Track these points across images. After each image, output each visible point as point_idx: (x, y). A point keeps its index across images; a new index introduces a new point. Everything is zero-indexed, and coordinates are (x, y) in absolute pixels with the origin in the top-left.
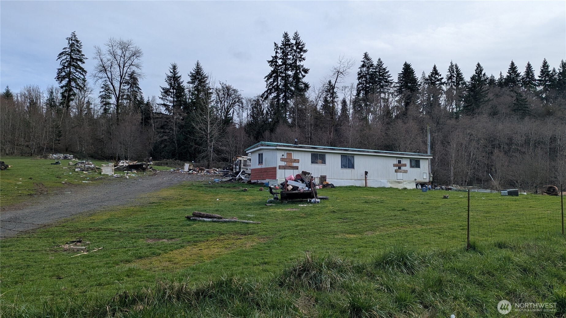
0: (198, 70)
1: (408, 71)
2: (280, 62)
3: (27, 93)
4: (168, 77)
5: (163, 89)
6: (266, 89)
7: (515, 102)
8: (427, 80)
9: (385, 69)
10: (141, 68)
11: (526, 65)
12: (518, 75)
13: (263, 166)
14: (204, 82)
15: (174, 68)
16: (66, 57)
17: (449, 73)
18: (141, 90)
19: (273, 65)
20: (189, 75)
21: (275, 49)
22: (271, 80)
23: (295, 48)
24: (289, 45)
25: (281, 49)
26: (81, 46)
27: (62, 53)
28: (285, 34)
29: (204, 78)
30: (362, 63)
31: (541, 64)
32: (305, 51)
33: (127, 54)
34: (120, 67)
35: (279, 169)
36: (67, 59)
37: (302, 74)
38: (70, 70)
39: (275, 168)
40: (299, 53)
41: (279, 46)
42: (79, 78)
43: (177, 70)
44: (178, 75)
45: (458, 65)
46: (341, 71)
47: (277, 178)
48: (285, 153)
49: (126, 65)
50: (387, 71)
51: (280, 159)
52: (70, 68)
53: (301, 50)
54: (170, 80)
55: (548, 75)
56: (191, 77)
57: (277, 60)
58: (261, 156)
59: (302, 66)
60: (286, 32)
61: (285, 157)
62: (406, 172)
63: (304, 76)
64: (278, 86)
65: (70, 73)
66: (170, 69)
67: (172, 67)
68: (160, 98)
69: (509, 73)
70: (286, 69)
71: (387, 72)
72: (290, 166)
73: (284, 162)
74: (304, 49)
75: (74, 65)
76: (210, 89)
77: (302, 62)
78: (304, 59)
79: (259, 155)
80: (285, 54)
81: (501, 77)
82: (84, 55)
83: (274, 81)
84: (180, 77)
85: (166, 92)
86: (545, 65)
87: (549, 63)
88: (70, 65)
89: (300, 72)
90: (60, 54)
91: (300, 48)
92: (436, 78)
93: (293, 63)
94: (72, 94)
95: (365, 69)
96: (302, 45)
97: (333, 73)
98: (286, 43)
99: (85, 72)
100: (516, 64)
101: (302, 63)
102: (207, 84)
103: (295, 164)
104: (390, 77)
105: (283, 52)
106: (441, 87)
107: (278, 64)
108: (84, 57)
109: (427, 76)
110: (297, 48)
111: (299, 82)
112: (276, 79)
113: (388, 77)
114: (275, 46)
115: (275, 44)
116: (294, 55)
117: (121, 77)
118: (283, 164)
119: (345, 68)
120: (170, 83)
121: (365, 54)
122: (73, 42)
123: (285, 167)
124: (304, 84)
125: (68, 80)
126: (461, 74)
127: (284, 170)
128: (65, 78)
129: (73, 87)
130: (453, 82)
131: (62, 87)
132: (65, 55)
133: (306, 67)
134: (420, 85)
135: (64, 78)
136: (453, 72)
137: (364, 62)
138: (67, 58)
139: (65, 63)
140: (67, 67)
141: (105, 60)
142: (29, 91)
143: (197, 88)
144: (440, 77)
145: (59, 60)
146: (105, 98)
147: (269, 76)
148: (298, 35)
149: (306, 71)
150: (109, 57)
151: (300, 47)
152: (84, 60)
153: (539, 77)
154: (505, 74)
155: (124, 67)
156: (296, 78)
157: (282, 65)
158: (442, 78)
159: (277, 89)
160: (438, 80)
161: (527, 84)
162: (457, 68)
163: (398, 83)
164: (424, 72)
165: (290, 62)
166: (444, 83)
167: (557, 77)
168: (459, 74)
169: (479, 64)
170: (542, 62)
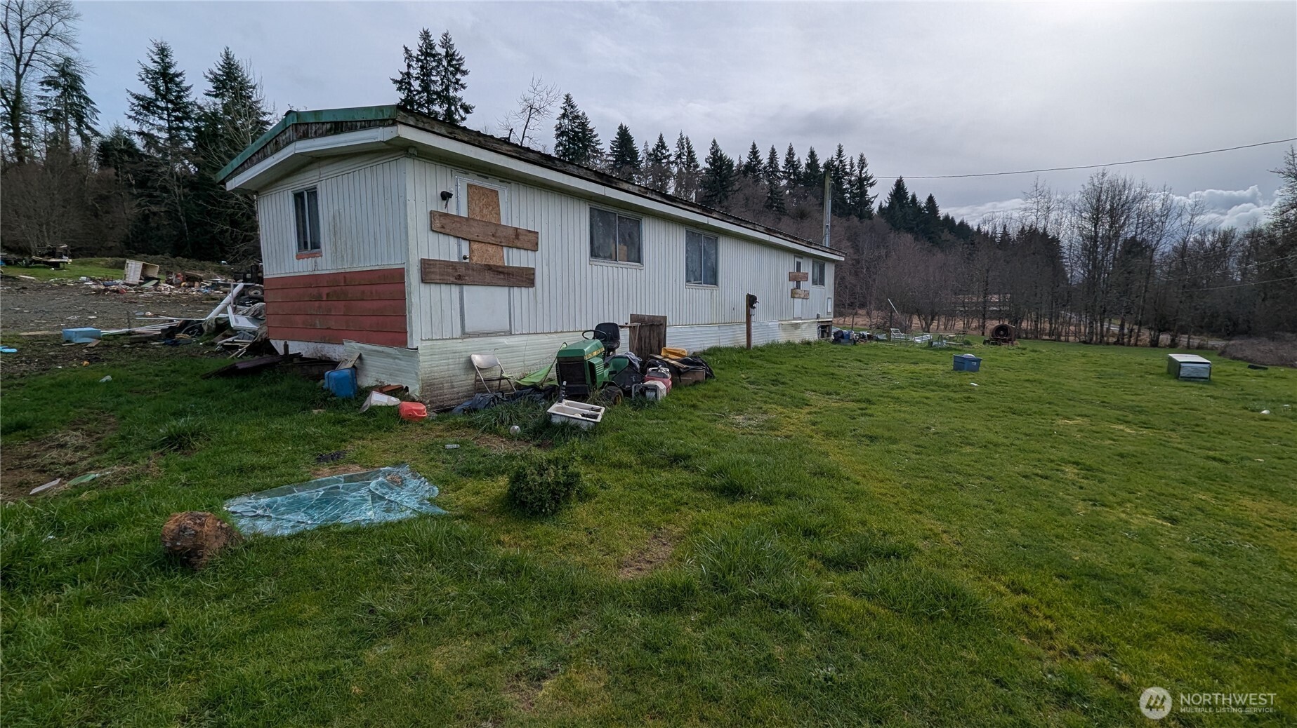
1: (624, 139)
2: (416, 85)
5: (137, 98)
7: (769, 196)
8: (650, 155)
9: (591, 130)
11: (770, 149)
12: (759, 162)
13: (326, 263)
14: (249, 97)
17: (678, 149)
18: (94, 103)
19: (404, 90)
20: (207, 77)
21: (406, 58)
23: (445, 63)
24: (434, 56)
28: (425, 32)
30: (563, 111)
31: (786, 151)
32: (465, 73)
35: (425, 279)
37: (460, 115)
39: (396, 278)
40: (453, 74)
45: (690, 139)
46: (536, 105)
47: (415, 341)
48: (459, 185)
50: (594, 133)
51: (424, 221)
53: (457, 70)
55: (793, 165)
57: (412, 81)
58: (305, 203)
59: (460, 100)
60: (426, 30)
61: (459, 206)
62: (806, 297)
63: (463, 119)
66: (151, 54)
68: (130, 117)
69: (749, 158)
70: (430, 102)
71: (595, 136)
72: (489, 268)
73: (453, 241)
74: (463, 68)
77: (459, 92)
78: (463, 86)
79: (298, 197)
80: (426, 73)
81: (740, 163)
84: (181, 74)
85: (147, 106)
86: (791, 153)
87: (795, 150)
89: (456, 109)
91: (454, 64)
92: (662, 154)
93: (442, 91)
95: (566, 121)
96: (458, 60)
97: (523, 107)
98: (428, 51)
100: (758, 148)
101: (459, 94)
103: (516, 258)
104: (599, 144)
105: (422, 68)
106: (669, 168)
107: (412, 89)
109: (651, 150)
110: (449, 62)
113: (597, 144)
115: (406, 49)
116: (444, 76)
118: (449, 250)
119: (542, 103)
120: (153, 86)
121: (568, 96)
123: (462, 271)
126: (693, 152)
127: (455, 290)
130: (683, 163)
133: (466, 102)
134: (641, 161)
136: (683, 148)
137: (566, 110)
143: (229, 109)
144: (667, 154)
148: (450, 40)
149: (467, 109)
151: (454, 62)
153: (784, 167)
154: (745, 160)
157: (423, 91)
158: (670, 155)
160: (665, 158)
161: (770, 176)
162: (688, 143)
163: (612, 155)
164: (646, 143)
165: (437, 88)
166: (672, 163)
167: (803, 168)
168: (690, 152)
169: (714, 141)
170: (788, 147)
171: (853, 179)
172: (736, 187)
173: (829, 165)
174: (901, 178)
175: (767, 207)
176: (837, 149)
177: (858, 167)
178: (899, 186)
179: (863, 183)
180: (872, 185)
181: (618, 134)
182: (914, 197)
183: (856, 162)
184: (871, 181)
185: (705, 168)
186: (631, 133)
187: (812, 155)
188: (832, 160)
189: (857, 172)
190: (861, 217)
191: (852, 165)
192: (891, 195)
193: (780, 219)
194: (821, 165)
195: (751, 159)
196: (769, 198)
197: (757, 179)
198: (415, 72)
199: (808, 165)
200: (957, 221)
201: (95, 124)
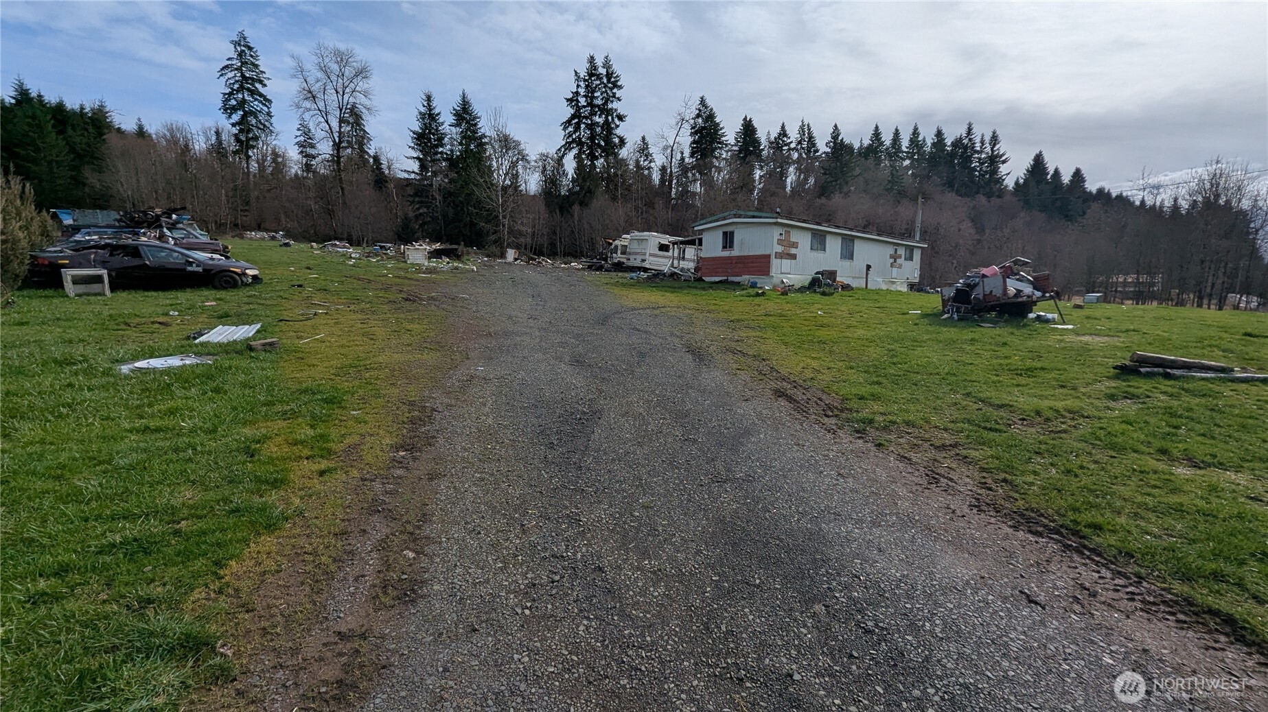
0: (464, 105)
1: (748, 129)
2: (583, 101)
3: (168, 134)
4: (420, 113)
5: (414, 133)
6: (564, 143)
7: (890, 178)
8: (773, 143)
9: (718, 124)
10: (371, 97)
11: (894, 130)
12: (882, 144)
13: (736, 252)
14: (476, 125)
15: (429, 98)
16: (233, 73)
17: (799, 136)
19: (574, 106)
20: (451, 113)
21: (576, 80)
22: (571, 129)
23: (605, 80)
24: (597, 76)
25: (585, 80)
26: (257, 56)
27: (226, 67)
28: (591, 57)
29: (475, 118)
30: (697, 112)
31: (911, 131)
32: (620, 87)
33: (348, 72)
34: (337, 92)
35: (775, 257)
36: (237, 78)
37: (615, 123)
38: (244, 96)
40: (611, 89)
41: (582, 76)
42: (260, 112)
43: (434, 104)
44: (436, 111)
45: (811, 126)
47: (772, 273)
49: (347, 90)
52: (243, 94)
53: (615, 85)
54: (423, 119)
55: (917, 146)
56: (455, 115)
57: (579, 98)
58: (728, 235)
59: (616, 110)
60: (592, 54)
62: (900, 266)
63: (618, 126)
64: (580, 139)
65: (244, 101)
66: (423, 101)
67: (424, 97)
69: (871, 140)
70: (593, 114)
71: (721, 129)
72: (789, 254)
73: (781, 246)
74: (619, 83)
75: (248, 90)
76: (486, 137)
77: (615, 104)
78: (619, 99)
79: (725, 234)
80: (590, 90)
81: (861, 146)
82: (264, 72)
83: (575, 132)
84: (439, 114)
85: (418, 139)
86: (915, 133)
87: (920, 130)
88: (241, 89)
89: (613, 119)
90: (223, 69)
91: (612, 81)
92: (783, 141)
93: (602, 105)
94: (252, 138)
95: (700, 120)
96: (615, 77)
98: (593, 72)
99: (270, 101)
100: (881, 129)
102: (480, 128)
104: (724, 136)
105: (587, 87)
106: (790, 154)
107: (580, 104)
108: (265, 76)
109: (772, 139)
110: (609, 81)
111: (611, 134)
112: (577, 128)
113: (722, 136)
114: (576, 75)
115: (576, 72)
116: (605, 92)
117: (341, 110)
118: (780, 249)
120: (423, 124)
121: (702, 98)
122: (243, 48)
123: (782, 255)
124: (618, 137)
125: (242, 113)
126: (813, 138)
127: (781, 260)
128: (238, 109)
129: (252, 125)
130: (803, 148)
131: (233, 125)
132: (232, 71)
133: (621, 111)
134: (763, 150)
135: (234, 109)
136: (804, 135)
137: (700, 110)
138: (235, 76)
139: (234, 84)
140: (238, 91)
141: (311, 80)
142: (171, 130)
143: (464, 136)
144: (789, 141)
145: (223, 79)
146: (304, 147)
147: (569, 122)
148: (610, 61)
149: (621, 118)
150: (320, 75)
151: (613, 80)
152: (266, 82)
153: (907, 148)
154: (867, 142)
155: (344, 94)
156: (608, 127)
157: (587, 106)
158: (792, 142)
159: (580, 143)
160: (786, 145)
161: (891, 157)
162: (809, 129)
163: (736, 145)
164: (769, 132)
165: (599, 102)
166: (793, 149)
167: (928, 149)
168: (811, 137)
169: (836, 126)
170: (913, 127)
171: (983, 156)
172: (857, 171)
173: (957, 143)
174: (1040, 152)
175: (887, 190)
176: (966, 127)
177: (990, 144)
178: (1039, 161)
179: (995, 160)
180: (1004, 162)
181: (743, 125)
182: (1057, 172)
183: (987, 139)
184: (1003, 158)
185: (825, 153)
186: (755, 124)
187: (939, 134)
188: (960, 138)
189: (988, 149)
190: (989, 196)
191: (982, 142)
192: (1028, 171)
193: (899, 202)
194: (949, 144)
195: (872, 141)
196: (889, 181)
197: (878, 161)
198: (582, 91)
199: (934, 144)
200: (1114, 195)
201: (370, 149)
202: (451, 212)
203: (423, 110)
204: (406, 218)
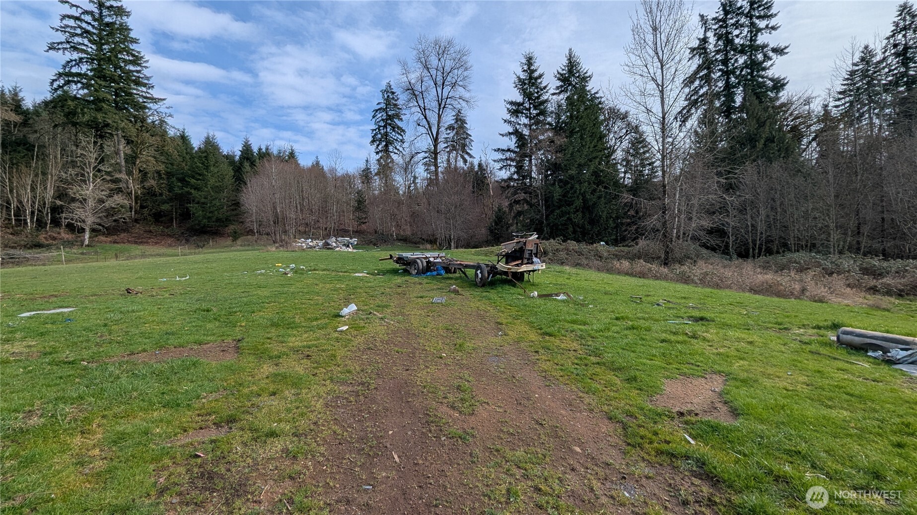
0: (571, 67)
4: (520, 80)
5: (511, 104)
15: (530, 61)
19: (700, 57)
20: (556, 77)
22: (696, 84)
25: (716, 22)
26: (397, 98)
27: (377, 110)
38: (386, 130)
41: (712, 18)
43: (535, 66)
44: (538, 74)
54: (523, 86)
56: (559, 78)
65: (387, 134)
66: (522, 65)
68: (506, 122)
75: (390, 125)
82: (401, 110)
88: (385, 125)
90: (374, 112)
98: (728, 9)
107: (709, 51)
112: (707, 80)
114: (703, 19)
115: (703, 16)
120: (523, 91)
122: (389, 94)
124: (771, 80)
125: (384, 143)
129: (391, 152)
131: (378, 153)
132: (380, 112)
135: (380, 141)
138: (382, 116)
139: (380, 122)
140: (383, 127)
152: (402, 117)
198: (712, 35)
201: (471, 149)
202: (557, 192)
203: (523, 76)
204: (499, 210)
